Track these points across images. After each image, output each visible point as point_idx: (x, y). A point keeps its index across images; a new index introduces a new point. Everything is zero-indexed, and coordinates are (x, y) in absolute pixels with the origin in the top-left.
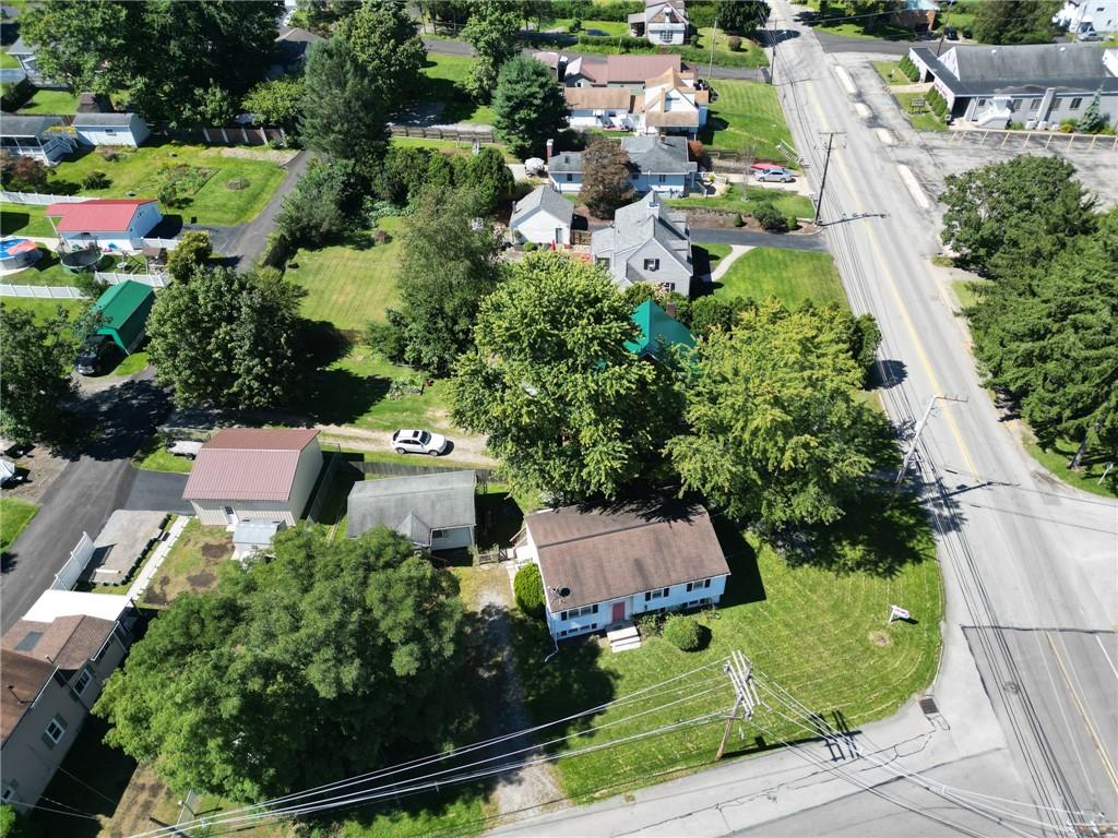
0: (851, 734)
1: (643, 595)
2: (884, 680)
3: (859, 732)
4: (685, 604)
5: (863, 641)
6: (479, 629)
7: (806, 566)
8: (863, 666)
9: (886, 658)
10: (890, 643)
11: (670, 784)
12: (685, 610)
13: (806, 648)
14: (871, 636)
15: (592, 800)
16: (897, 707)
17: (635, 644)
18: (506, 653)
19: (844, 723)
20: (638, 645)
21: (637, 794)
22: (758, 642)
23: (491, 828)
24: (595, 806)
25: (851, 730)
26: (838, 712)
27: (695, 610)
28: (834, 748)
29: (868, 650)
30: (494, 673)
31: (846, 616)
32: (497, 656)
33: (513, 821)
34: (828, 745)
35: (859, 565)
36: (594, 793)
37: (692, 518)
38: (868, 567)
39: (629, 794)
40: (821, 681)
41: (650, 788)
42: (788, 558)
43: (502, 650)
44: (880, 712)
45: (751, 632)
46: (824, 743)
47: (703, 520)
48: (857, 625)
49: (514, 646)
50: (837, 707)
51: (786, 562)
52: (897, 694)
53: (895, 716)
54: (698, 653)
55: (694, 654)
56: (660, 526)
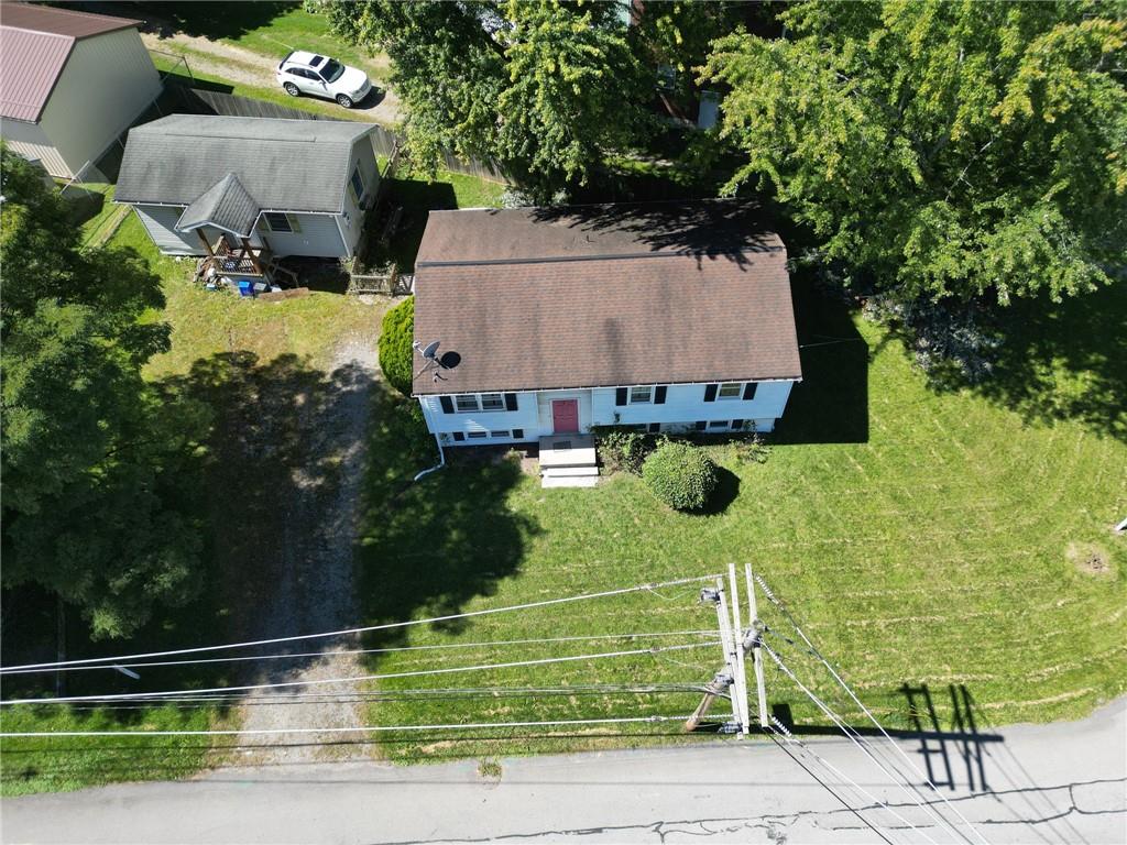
0: (980, 739)
1: (611, 393)
2: (1078, 643)
3: (998, 739)
4: (701, 425)
5: (1050, 557)
6: (318, 402)
7: (965, 393)
8: (1039, 608)
9: (1093, 600)
10: (1109, 571)
11: (576, 759)
12: (698, 435)
13: (926, 549)
14: (1072, 551)
15: (416, 757)
16: (1094, 703)
17: (587, 480)
18: (351, 451)
19: (969, 714)
20: (592, 482)
21: (507, 764)
22: (829, 518)
23: (213, 768)
24: (420, 769)
25: (982, 729)
26: (963, 688)
27: (720, 439)
28: (937, 760)
29: (1060, 579)
30: (320, 481)
31: (1025, 501)
32: (333, 453)
33: (259, 764)
34: (925, 751)
35: (1077, 408)
36: (425, 742)
37: (748, 255)
38: (1096, 415)
39: (491, 760)
40: (942, 619)
41: (536, 756)
42: (932, 373)
43: (346, 445)
44: (1053, 707)
45: (820, 499)
46: (917, 744)
47: (771, 264)
48: (1046, 523)
49: (369, 441)
50: (962, 679)
51: (926, 379)
52: (1099, 676)
53: (1086, 722)
54: (702, 519)
55: (694, 519)
56: (679, 263)
